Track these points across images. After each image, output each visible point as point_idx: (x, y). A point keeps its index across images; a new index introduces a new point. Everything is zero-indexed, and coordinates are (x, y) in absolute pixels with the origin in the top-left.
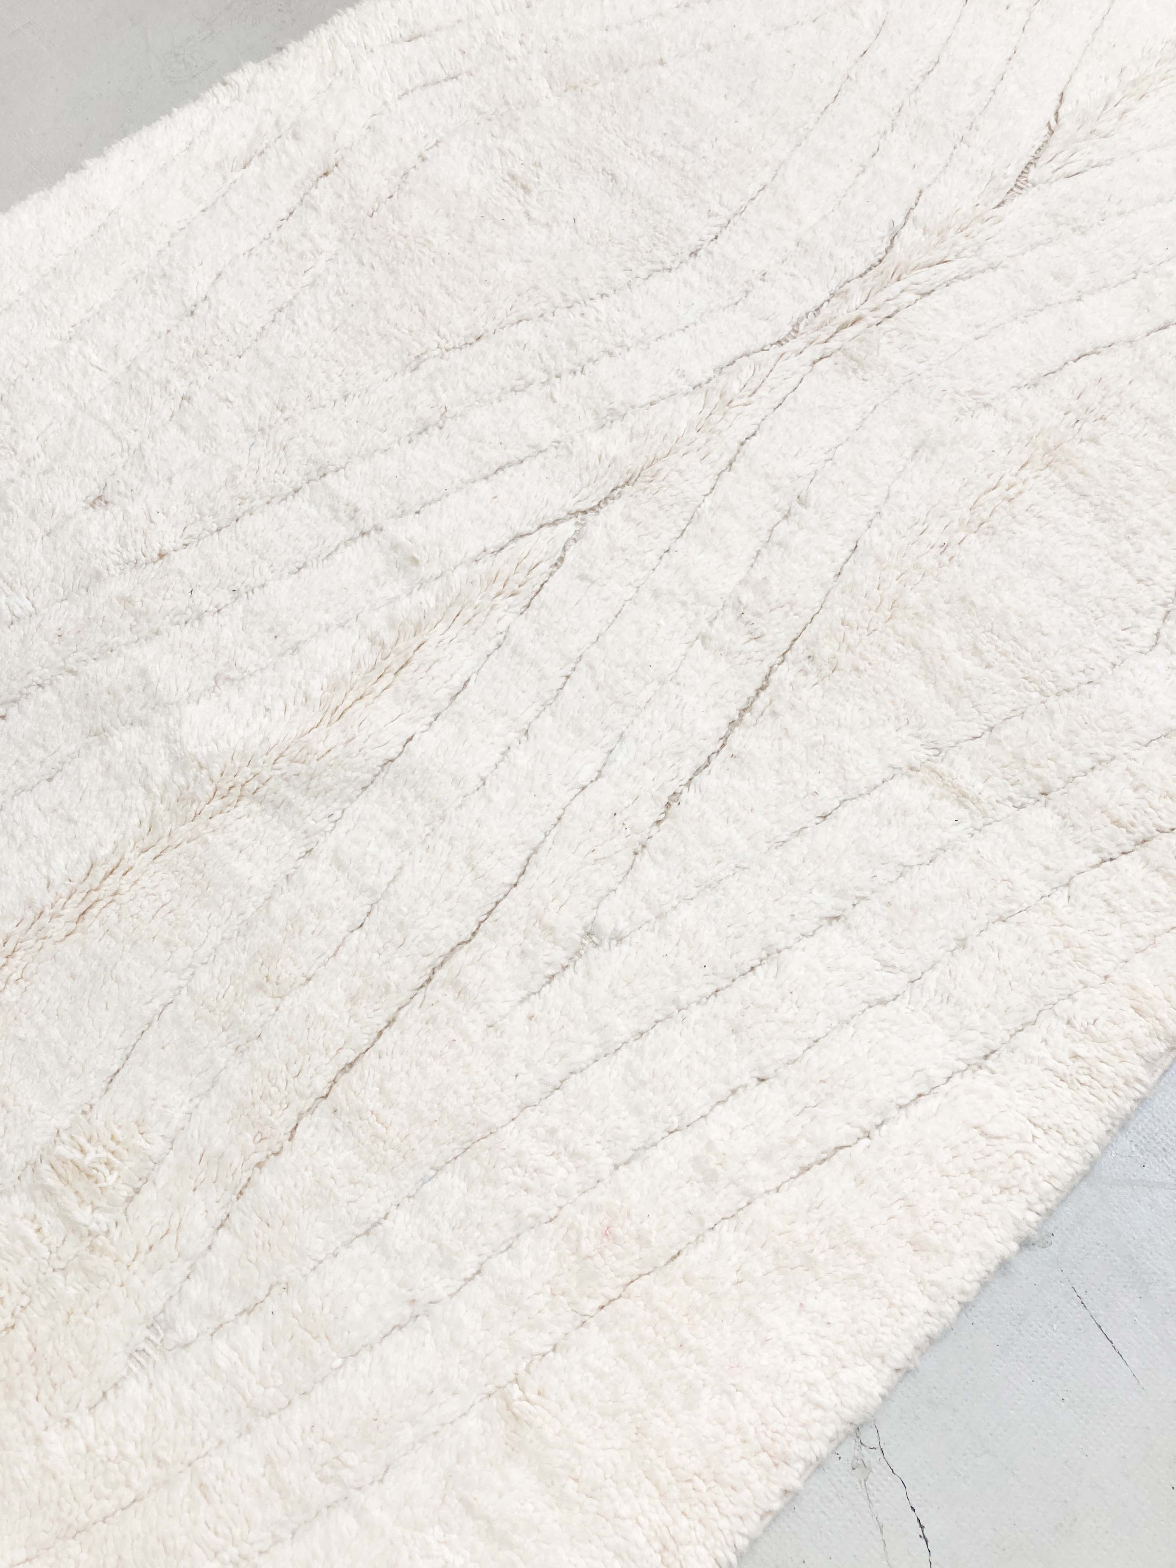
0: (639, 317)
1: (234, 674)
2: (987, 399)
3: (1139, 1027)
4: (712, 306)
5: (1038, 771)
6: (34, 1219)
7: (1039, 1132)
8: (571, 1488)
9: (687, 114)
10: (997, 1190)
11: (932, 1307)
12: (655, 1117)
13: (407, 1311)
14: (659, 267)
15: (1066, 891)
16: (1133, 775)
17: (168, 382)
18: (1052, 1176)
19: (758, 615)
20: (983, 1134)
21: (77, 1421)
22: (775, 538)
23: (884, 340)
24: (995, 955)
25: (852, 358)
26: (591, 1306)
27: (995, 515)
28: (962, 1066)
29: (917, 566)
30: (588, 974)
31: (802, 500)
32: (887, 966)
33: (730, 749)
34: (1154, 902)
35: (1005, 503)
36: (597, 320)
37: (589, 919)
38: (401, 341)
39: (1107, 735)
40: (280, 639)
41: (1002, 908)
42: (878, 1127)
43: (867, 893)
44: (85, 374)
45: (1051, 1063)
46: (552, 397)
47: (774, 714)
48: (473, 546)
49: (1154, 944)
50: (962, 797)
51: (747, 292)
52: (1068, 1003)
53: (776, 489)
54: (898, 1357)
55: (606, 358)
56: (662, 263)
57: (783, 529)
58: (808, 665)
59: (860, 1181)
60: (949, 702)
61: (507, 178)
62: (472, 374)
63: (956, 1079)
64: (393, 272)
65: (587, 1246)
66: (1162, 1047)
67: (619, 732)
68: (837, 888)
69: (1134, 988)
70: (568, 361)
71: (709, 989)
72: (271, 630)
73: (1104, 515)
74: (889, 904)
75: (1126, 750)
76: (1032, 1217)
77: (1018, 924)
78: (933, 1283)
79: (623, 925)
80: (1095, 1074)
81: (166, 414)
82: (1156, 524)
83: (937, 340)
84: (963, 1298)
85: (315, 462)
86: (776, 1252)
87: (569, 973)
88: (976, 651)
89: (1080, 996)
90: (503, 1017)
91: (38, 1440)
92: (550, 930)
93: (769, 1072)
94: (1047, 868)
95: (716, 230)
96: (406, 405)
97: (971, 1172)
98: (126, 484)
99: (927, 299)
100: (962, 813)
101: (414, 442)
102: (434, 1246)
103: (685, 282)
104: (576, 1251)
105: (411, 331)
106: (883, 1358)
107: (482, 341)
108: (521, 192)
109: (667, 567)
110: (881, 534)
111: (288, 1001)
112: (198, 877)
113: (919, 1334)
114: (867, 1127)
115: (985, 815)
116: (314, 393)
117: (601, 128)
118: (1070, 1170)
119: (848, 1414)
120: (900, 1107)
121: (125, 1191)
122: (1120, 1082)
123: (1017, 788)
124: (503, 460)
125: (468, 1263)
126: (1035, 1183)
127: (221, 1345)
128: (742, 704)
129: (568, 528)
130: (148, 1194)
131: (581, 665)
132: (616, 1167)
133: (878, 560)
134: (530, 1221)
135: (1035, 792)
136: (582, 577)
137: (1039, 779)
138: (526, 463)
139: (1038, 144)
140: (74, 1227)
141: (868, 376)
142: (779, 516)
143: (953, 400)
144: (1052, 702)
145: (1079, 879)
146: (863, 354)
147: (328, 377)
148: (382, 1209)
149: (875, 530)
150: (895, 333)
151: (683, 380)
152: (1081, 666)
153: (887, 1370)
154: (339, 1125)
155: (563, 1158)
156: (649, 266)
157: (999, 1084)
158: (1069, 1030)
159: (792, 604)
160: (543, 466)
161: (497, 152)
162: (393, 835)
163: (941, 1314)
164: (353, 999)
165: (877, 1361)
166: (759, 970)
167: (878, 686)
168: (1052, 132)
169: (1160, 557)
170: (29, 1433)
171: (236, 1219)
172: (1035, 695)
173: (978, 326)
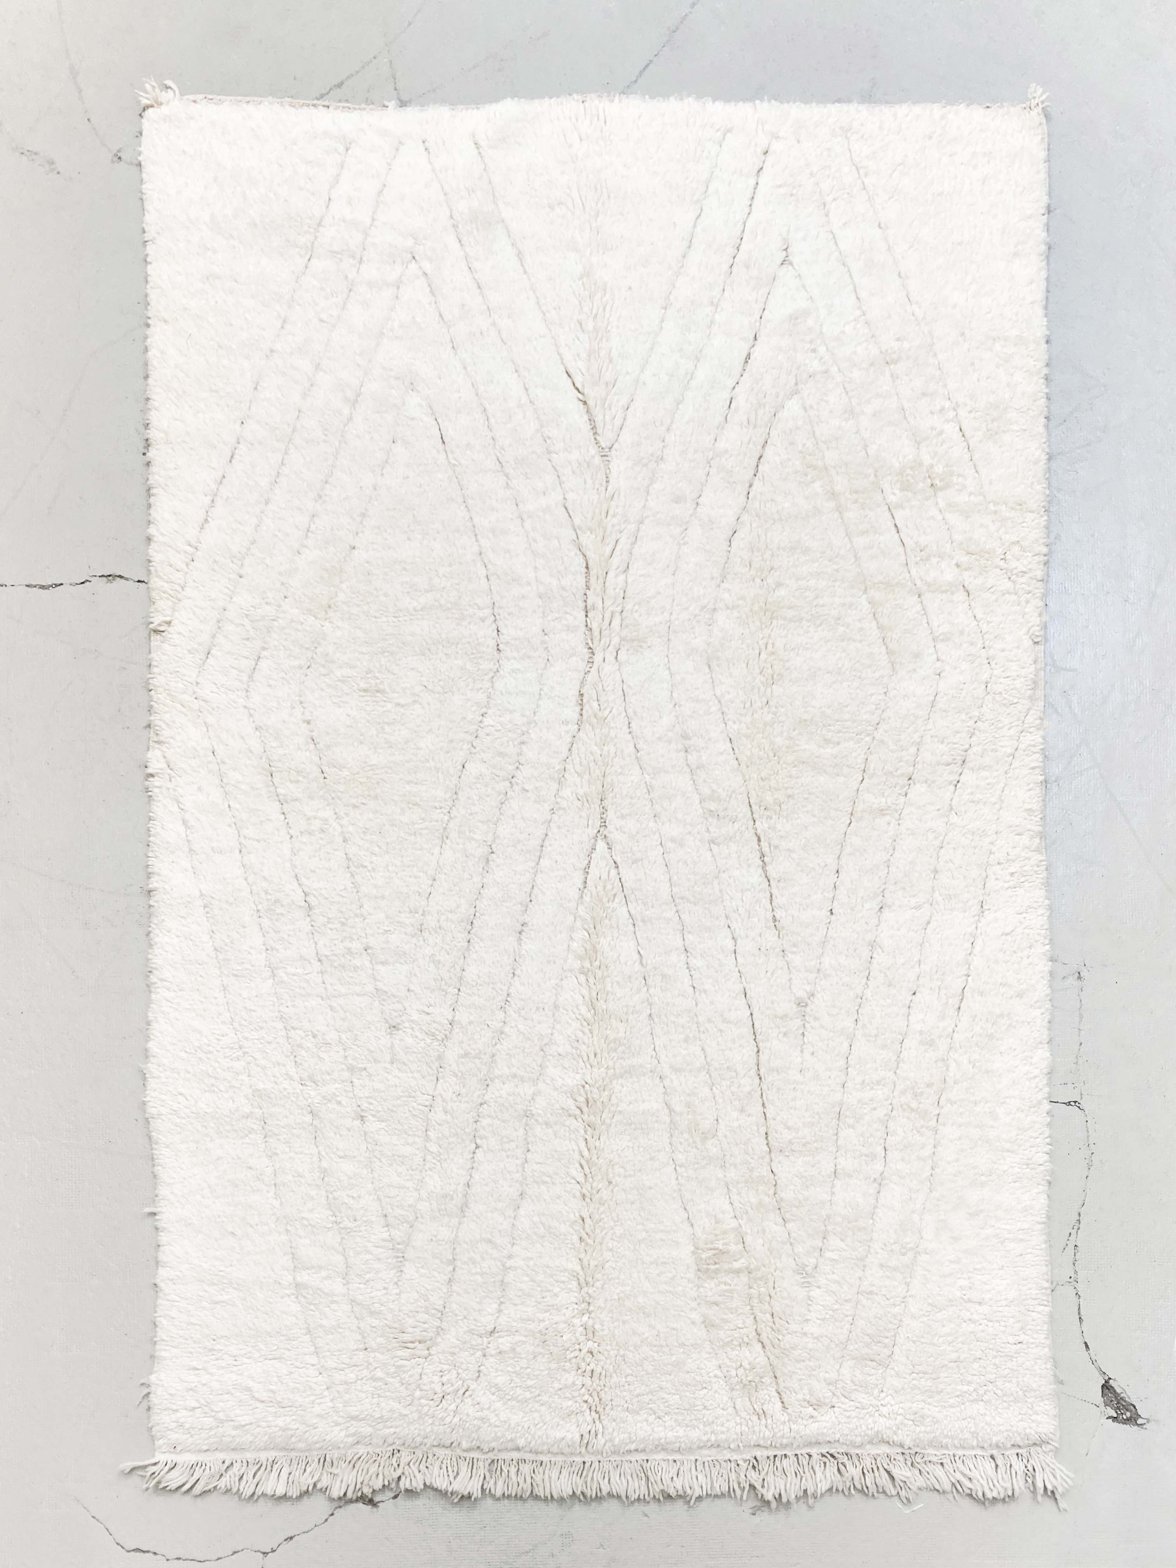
0: (514, 711)
1: (546, 1040)
2: (711, 606)
3: (1025, 840)
4: (539, 672)
5: (899, 772)
6: (720, 1283)
7: (1024, 915)
8: (983, 1178)
9: (405, 569)
10: (1028, 950)
11: (1043, 1010)
12: (893, 1042)
13: (876, 1185)
14: (491, 674)
15: (953, 813)
16: (936, 737)
17: (349, 949)
18: (1042, 926)
19: (726, 809)
20: (1006, 935)
21: (809, 1318)
22: (694, 767)
23: (636, 615)
24: (951, 864)
25: (633, 640)
26: (933, 1123)
27: (775, 667)
28: (977, 918)
29: (765, 724)
30: (816, 1019)
31: (685, 737)
32: (917, 907)
33: (774, 879)
34: (988, 784)
35: (773, 657)
36: (497, 731)
37: (793, 999)
38: (426, 828)
39: (911, 729)
40: (546, 1009)
41: (937, 843)
42: (969, 968)
43: (884, 887)
44: (307, 981)
45: (1006, 885)
46: (524, 790)
47: (776, 847)
48: (574, 894)
49: (1002, 801)
50: (882, 812)
51: (546, 648)
52: (992, 856)
53: (670, 742)
54: (1045, 1037)
55: (524, 747)
56: (491, 670)
57: (692, 758)
58: (768, 813)
59: (981, 994)
60: (838, 775)
61: (362, 694)
62: (476, 813)
63: (979, 925)
64: (376, 797)
65: (914, 1105)
66: (1037, 840)
67: (724, 915)
68: (872, 895)
69: (1010, 827)
70: (510, 764)
71: (865, 980)
72: (538, 1009)
73: (818, 622)
74: (896, 883)
75: (923, 728)
76: (1048, 947)
77: (948, 843)
78: (1036, 1003)
79: (808, 988)
80: (1025, 874)
81: (367, 963)
82: (843, 605)
83: (659, 593)
84: (1049, 998)
85: (462, 921)
86: (977, 1044)
87: (807, 1025)
88: (827, 741)
89: (994, 849)
90: (802, 1063)
91: (805, 1334)
92: (784, 1017)
93: (915, 988)
94: (939, 810)
95: (494, 627)
96: (467, 857)
97: (1015, 952)
98: (395, 1011)
99: (631, 571)
100: (888, 818)
101: (490, 871)
102: (863, 1157)
103: (513, 671)
104: (912, 1110)
105: (423, 819)
106: (1041, 1043)
107: (460, 793)
108: (378, 694)
109: (663, 824)
110: (734, 722)
111: (719, 1134)
112: (633, 1126)
113: (1045, 1023)
114: (966, 973)
115: (896, 811)
116: (420, 891)
117: (373, 619)
118: (1045, 918)
119: (1045, 1071)
120: (970, 954)
121: (741, 1246)
122: (1036, 868)
123: (898, 787)
124: (539, 842)
125: (880, 1150)
126: (1039, 934)
127: (829, 1254)
128: (759, 854)
129: (601, 845)
130: (748, 1239)
131: (677, 901)
132: (895, 1073)
133: (747, 736)
134: (886, 1118)
135: (906, 782)
136: (635, 862)
137: (902, 775)
138: (549, 834)
139: (586, 417)
140: (738, 1272)
141: (649, 644)
142: (682, 754)
143: (698, 622)
144: (877, 736)
145: (953, 803)
146: (635, 633)
147: (416, 877)
148: (833, 1165)
149: (730, 723)
150: (636, 607)
151: (570, 726)
152: (874, 707)
153: (1046, 1045)
154: (787, 1154)
155: (876, 1087)
156: (487, 678)
157: (996, 911)
158: (1002, 866)
159: (734, 792)
160: (559, 827)
161: (339, 683)
162: (686, 1040)
163: (1047, 1009)
164: (742, 1110)
165: (1041, 1046)
166: (874, 955)
167: (805, 796)
168: (585, 403)
169: (859, 620)
170: (799, 1334)
171: (787, 1216)
172: (867, 739)
173: (668, 566)
